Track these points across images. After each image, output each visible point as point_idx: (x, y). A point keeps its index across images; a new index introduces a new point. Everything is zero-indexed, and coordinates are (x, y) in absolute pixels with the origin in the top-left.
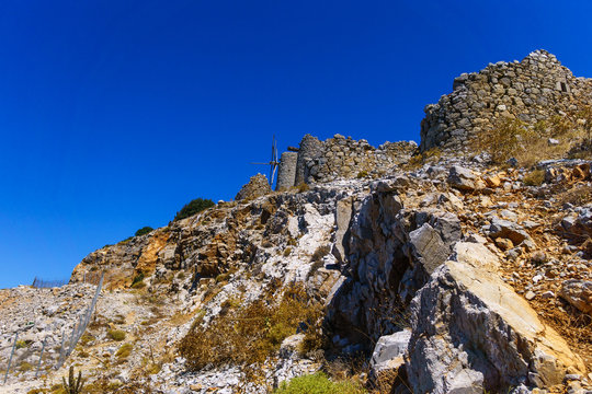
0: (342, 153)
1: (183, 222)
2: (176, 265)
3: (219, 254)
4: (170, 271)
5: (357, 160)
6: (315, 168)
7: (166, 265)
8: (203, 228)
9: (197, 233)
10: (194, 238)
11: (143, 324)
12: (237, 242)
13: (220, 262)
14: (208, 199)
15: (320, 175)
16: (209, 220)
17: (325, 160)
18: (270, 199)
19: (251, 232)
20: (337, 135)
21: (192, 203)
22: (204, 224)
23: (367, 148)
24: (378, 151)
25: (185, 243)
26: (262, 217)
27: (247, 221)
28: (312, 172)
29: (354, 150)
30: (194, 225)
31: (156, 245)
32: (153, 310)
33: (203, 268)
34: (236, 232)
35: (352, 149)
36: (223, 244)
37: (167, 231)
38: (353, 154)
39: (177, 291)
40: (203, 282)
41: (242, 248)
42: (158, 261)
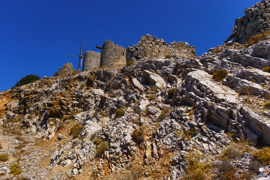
0: (151, 45)
1: (23, 87)
2: (22, 111)
3: (61, 104)
4: (17, 115)
5: (160, 49)
6: (136, 52)
7: (14, 112)
8: (39, 90)
9: (35, 93)
10: (34, 96)
11: (16, 148)
12: (72, 97)
13: (63, 109)
14: (37, 75)
15: (139, 56)
16: (42, 85)
17: (142, 48)
18: (91, 73)
19: (83, 91)
20: (148, 35)
21: (27, 76)
22: (39, 88)
23: (164, 44)
24: (169, 46)
25: (28, 98)
26: (87, 83)
27: (77, 85)
28: (134, 54)
29: (158, 44)
30: (33, 89)
31: (4, 100)
32: (18, 139)
33: (51, 112)
34: (71, 91)
35: (157, 44)
36: (63, 98)
37: (10, 92)
38: (157, 46)
39: (28, 127)
40: (51, 120)
41: (77, 100)
42: (7, 109)
